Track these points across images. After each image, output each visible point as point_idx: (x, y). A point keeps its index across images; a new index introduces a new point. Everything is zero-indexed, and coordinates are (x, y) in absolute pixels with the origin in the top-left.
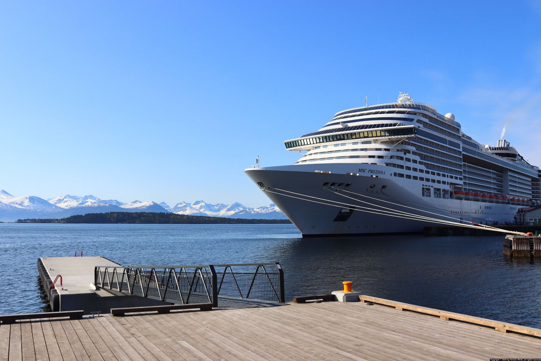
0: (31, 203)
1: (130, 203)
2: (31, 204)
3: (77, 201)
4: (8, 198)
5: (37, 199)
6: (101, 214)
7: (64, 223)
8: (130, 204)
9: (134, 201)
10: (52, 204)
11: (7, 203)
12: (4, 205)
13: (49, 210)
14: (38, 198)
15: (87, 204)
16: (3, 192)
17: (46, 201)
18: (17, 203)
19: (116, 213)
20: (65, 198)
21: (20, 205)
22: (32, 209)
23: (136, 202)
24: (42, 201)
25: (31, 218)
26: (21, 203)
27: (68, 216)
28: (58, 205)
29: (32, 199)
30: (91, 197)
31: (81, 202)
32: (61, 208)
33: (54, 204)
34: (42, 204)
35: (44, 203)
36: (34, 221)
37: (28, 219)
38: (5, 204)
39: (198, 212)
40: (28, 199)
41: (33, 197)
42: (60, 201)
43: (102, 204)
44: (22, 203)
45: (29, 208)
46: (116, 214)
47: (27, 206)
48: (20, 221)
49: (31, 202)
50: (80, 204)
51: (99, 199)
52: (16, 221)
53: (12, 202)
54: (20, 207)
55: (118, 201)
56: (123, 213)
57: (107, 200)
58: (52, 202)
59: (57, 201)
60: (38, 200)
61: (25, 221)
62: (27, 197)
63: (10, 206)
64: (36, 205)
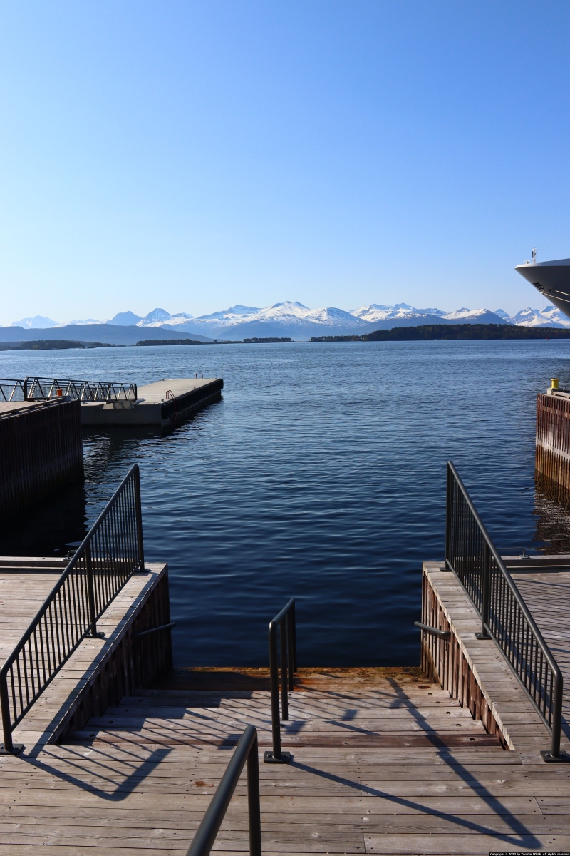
0: (329, 317)
1: (454, 313)
3: (386, 312)
4: (304, 311)
5: (337, 311)
6: (411, 329)
7: (365, 341)
8: (454, 314)
9: (460, 309)
10: (355, 317)
11: (302, 317)
12: (299, 320)
13: (352, 324)
14: (339, 310)
15: (398, 315)
16: (298, 304)
17: (349, 313)
18: (313, 317)
19: (431, 326)
20: (371, 308)
21: (317, 319)
22: (332, 323)
23: (462, 310)
24: (343, 314)
25: (327, 335)
26: (318, 317)
27: (371, 331)
28: (362, 318)
29: (331, 312)
30: (404, 306)
31: (390, 313)
32: (366, 322)
33: (358, 316)
35: (345, 316)
36: (330, 339)
37: (323, 337)
39: (549, 321)
40: (326, 312)
41: (332, 309)
42: (365, 312)
43: (417, 315)
44: (320, 316)
45: (328, 323)
46: (431, 328)
47: (325, 320)
48: (314, 340)
49: (330, 315)
50: (389, 315)
51: (414, 309)
52: (309, 340)
53: (308, 316)
54: (318, 322)
55: (439, 309)
56: (440, 326)
57: (424, 309)
58: (355, 314)
59: (361, 312)
60: (339, 312)
61: (320, 339)
62: (326, 309)
63: (306, 321)
64: (336, 319)
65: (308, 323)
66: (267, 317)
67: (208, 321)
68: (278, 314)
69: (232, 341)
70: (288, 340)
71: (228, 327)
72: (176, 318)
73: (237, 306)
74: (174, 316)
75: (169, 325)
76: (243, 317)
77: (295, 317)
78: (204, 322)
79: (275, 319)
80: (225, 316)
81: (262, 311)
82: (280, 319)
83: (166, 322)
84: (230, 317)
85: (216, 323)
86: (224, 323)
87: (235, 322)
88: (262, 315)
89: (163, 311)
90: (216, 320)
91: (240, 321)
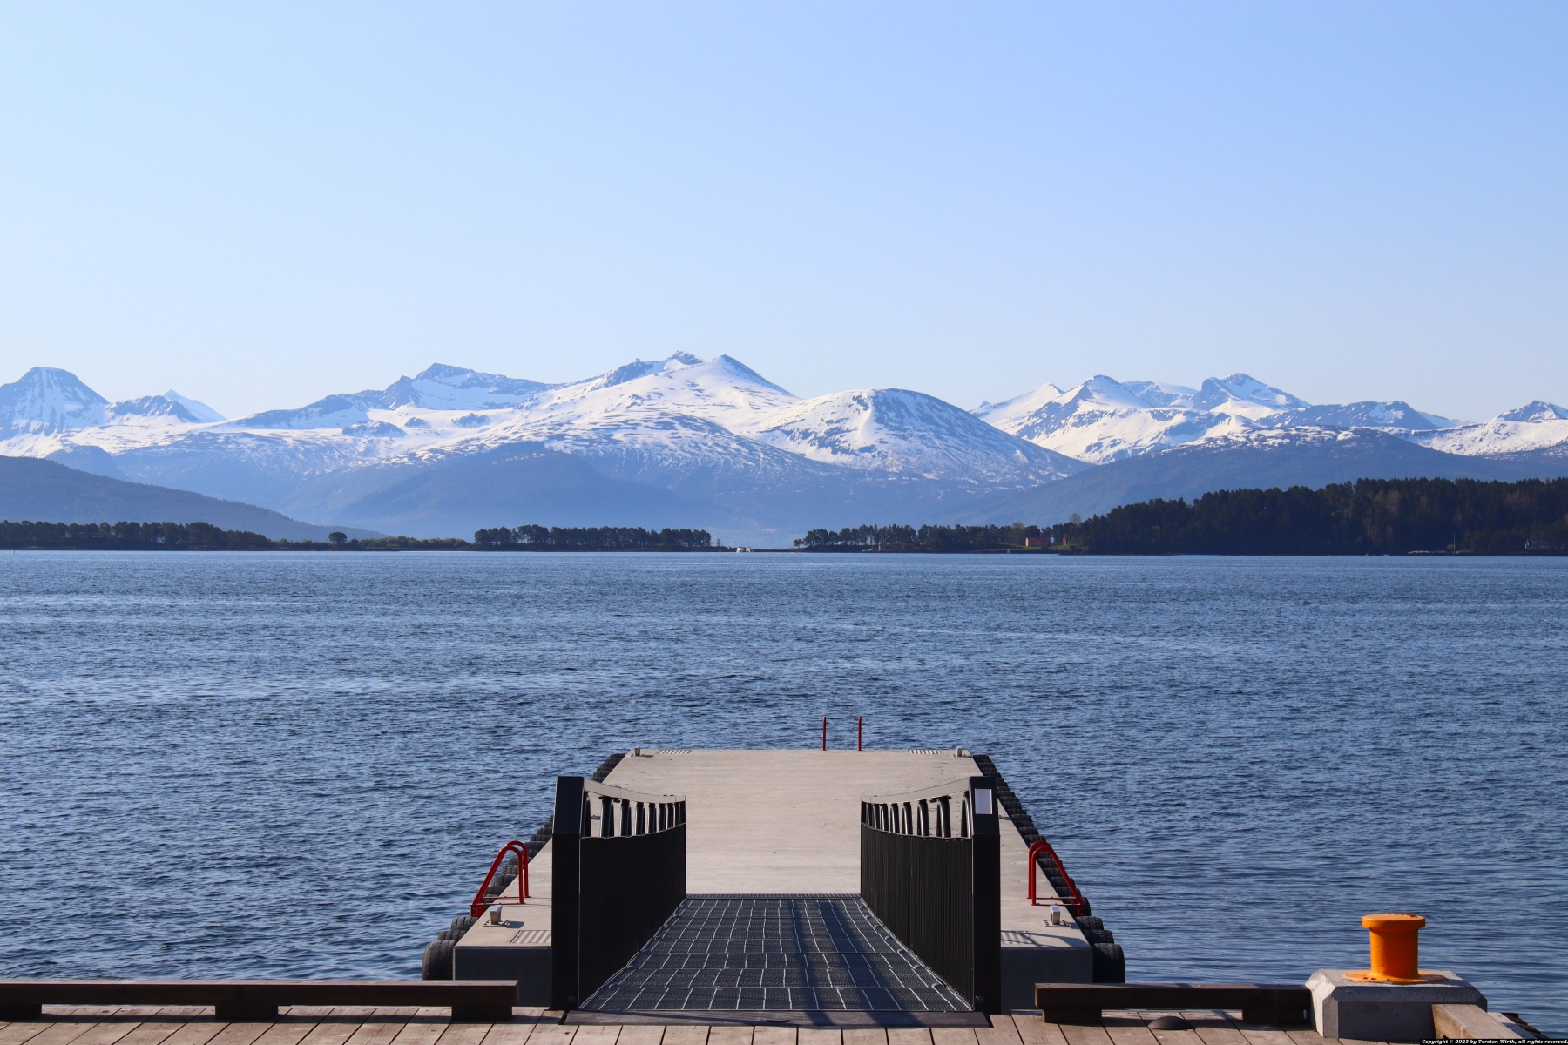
0: (884, 434)
1: (1492, 423)
2: (886, 438)
3: (1159, 416)
4: (758, 401)
5: (919, 407)
6: (1299, 495)
7: (1073, 551)
8: (1490, 428)
9: (1519, 404)
10: (1007, 437)
11: (751, 433)
12: (734, 445)
13: (991, 471)
14: (926, 401)
15: (1217, 432)
16: (730, 367)
17: (975, 417)
18: (806, 434)
19: (1396, 485)
20: (1084, 394)
21: (822, 443)
22: (894, 465)
23: (1530, 412)
24: (946, 421)
25: (883, 522)
26: (829, 433)
27: (1101, 505)
28: (1042, 441)
29: (889, 409)
30: (1243, 386)
31: (1179, 419)
32: (1060, 461)
33: (1022, 433)
34: (952, 433)
35: (960, 431)
36: (900, 540)
37: (866, 531)
38: (739, 440)
40: (866, 408)
41: (896, 395)
42: (1054, 415)
43: (1311, 432)
44: (838, 431)
45: (877, 463)
46: (1394, 496)
47: (863, 450)
48: (820, 542)
49: (887, 426)
50: (1173, 431)
51: (1294, 402)
52: (797, 542)
53: (778, 428)
54: (826, 456)
55: (1417, 406)
56: (1441, 485)
57: (1345, 403)
58: (1006, 423)
59: (1037, 414)
60: (927, 410)
61: (849, 542)
62: (865, 396)
63: (771, 451)
64: (916, 443)
65: (781, 462)
66: (582, 426)
67: (291, 435)
68: (637, 415)
69: (420, 537)
70: (695, 541)
71: (391, 469)
72: (135, 420)
73: (436, 370)
74: (125, 408)
75: (96, 452)
76: (464, 422)
77: (714, 428)
78: (274, 441)
79: (618, 436)
80: (377, 415)
81: (562, 395)
82: (644, 436)
83: (85, 437)
84: (400, 423)
85: (329, 447)
86: (368, 452)
87: (421, 445)
88: (558, 416)
89: (66, 380)
90: (332, 434)
91: (449, 443)
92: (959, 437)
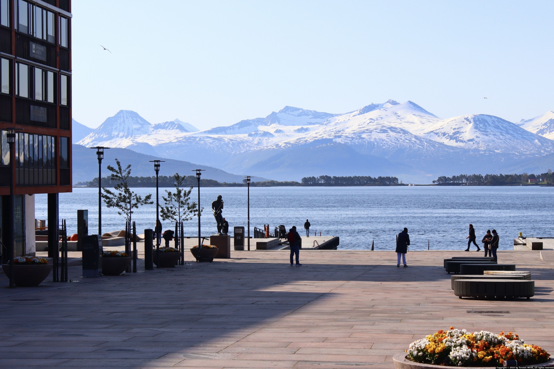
0: (478, 134)
2: (479, 135)
4: (424, 120)
5: (493, 122)
7: (548, 185)
10: (532, 134)
11: (421, 134)
12: (413, 139)
13: (525, 149)
14: (496, 119)
16: (412, 106)
17: (517, 126)
18: (444, 134)
21: (451, 138)
22: (482, 147)
24: (505, 128)
26: (454, 134)
28: (547, 136)
29: (480, 123)
33: (538, 132)
34: (508, 133)
35: (511, 132)
36: (477, 180)
38: (416, 137)
40: (470, 122)
41: (483, 117)
42: (552, 124)
44: (458, 132)
45: (475, 146)
47: (469, 141)
49: (479, 130)
53: (432, 132)
54: (453, 143)
58: (532, 128)
59: (545, 124)
60: (497, 123)
61: (455, 181)
62: (470, 117)
63: (430, 142)
64: (492, 137)
65: (434, 146)
66: (348, 132)
67: (227, 137)
68: (372, 127)
69: (280, 180)
70: (392, 181)
71: (268, 151)
72: (162, 131)
73: (287, 109)
74: (158, 127)
75: (146, 145)
76: (299, 131)
77: (405, 132)
78: (219, 139)
79: (364, 136)
80: (262, 128)
81: (340, 119)
82: (376, 136)
83: (142, 139)
84: (272, 131)
85: (242, 142)
86: (259, 144)
87: (281, 141)
88: (339, 128)
89: (134, 115)
90: (243, 136)
91: (292, 140)
92: (511, 134)
